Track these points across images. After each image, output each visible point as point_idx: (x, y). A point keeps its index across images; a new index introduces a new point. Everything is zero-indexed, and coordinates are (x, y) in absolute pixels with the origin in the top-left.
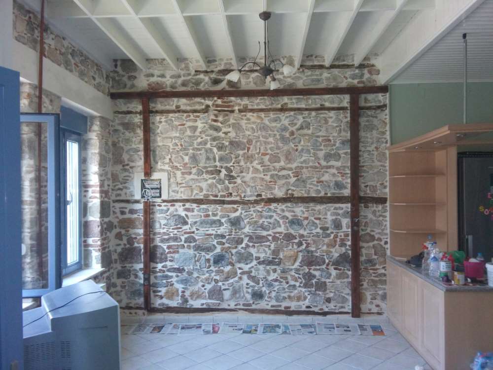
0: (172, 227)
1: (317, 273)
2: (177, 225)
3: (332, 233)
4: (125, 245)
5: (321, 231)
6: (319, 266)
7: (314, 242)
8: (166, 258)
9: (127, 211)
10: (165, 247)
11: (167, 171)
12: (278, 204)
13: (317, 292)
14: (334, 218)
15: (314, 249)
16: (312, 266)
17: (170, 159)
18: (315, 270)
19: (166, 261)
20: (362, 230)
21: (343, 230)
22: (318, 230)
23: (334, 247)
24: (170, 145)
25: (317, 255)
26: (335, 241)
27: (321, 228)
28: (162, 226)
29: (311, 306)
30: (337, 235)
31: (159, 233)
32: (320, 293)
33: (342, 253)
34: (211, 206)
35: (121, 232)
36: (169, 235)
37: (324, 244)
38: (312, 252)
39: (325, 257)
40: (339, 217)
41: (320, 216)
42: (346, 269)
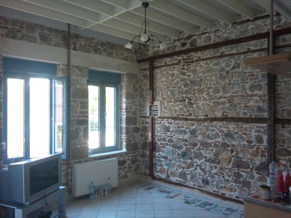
0: (162, 133)
1: (244, 174)
2: (165, 132)
3: (255, 145)
4: (144, 140)
5: (247, 144)
6: (246, 169)
7: (242, 151)
8: (160, 150)
9: (144, 122)
10: (159, 144)
11: (161, 100)
12: (218, 122)
13: (244, 188)
14: (257, 134)
15: (242, 156)
16: (241, 168)
17: (162, 94)
18: (242, 171)
19: (160, 152)
20: (280, 146)
21: (264, 144)
22: (245, 142)
23: (256, 156)
24: (162, 85)
25: (244, 160)
26: (257, 152)
27: (246, 141)
28: (158, 132)
29: (239, 197)
30: (259, 148)
31: (157, 136)
32: (246, 189)
33: (263, 162)
34: (180, 122)
35: (142, 133)
36: (161, 137)
37: (249, 153)
38: (240, 158)
39: (249, 163)
40: (261, 134)
41: (246, 132)
42: (265, 174)
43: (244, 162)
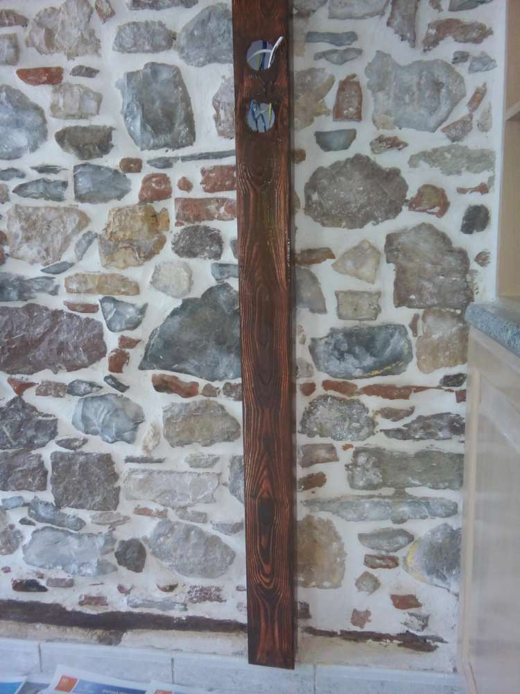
1: (64, 411)
3: (132, 165)
5: (66, 160)
6: (72, 367)
7: (32, 225)
13: (69, 511)
15: (34, 272)
16: (37, 368)
18: (48, 389)
20: (323, 141)
21: (200, 146)
22: (52, 152)
23: (149, 255)
25: (58, 303)
26: (155, 220)
27: (61, 138)
29: (43, 583)
30: (164, 179)
32: (86, 515)
33: (197, 293)
37: (90, 239)
38: (24, 288)
39: (98, 317)
40: (171, 57)
42: (216, 384)
43: (56, 314)
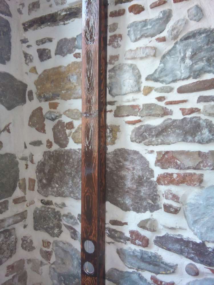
0: (177, 85)
2: (197, 74)
4: (49, 144)
9: (52, 47)
10: (151, 159)
19: (154, 208)
28: (144, 84)
31: (133, 109)
35: (40, 109)
36: (165, 113)
